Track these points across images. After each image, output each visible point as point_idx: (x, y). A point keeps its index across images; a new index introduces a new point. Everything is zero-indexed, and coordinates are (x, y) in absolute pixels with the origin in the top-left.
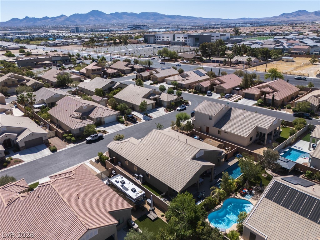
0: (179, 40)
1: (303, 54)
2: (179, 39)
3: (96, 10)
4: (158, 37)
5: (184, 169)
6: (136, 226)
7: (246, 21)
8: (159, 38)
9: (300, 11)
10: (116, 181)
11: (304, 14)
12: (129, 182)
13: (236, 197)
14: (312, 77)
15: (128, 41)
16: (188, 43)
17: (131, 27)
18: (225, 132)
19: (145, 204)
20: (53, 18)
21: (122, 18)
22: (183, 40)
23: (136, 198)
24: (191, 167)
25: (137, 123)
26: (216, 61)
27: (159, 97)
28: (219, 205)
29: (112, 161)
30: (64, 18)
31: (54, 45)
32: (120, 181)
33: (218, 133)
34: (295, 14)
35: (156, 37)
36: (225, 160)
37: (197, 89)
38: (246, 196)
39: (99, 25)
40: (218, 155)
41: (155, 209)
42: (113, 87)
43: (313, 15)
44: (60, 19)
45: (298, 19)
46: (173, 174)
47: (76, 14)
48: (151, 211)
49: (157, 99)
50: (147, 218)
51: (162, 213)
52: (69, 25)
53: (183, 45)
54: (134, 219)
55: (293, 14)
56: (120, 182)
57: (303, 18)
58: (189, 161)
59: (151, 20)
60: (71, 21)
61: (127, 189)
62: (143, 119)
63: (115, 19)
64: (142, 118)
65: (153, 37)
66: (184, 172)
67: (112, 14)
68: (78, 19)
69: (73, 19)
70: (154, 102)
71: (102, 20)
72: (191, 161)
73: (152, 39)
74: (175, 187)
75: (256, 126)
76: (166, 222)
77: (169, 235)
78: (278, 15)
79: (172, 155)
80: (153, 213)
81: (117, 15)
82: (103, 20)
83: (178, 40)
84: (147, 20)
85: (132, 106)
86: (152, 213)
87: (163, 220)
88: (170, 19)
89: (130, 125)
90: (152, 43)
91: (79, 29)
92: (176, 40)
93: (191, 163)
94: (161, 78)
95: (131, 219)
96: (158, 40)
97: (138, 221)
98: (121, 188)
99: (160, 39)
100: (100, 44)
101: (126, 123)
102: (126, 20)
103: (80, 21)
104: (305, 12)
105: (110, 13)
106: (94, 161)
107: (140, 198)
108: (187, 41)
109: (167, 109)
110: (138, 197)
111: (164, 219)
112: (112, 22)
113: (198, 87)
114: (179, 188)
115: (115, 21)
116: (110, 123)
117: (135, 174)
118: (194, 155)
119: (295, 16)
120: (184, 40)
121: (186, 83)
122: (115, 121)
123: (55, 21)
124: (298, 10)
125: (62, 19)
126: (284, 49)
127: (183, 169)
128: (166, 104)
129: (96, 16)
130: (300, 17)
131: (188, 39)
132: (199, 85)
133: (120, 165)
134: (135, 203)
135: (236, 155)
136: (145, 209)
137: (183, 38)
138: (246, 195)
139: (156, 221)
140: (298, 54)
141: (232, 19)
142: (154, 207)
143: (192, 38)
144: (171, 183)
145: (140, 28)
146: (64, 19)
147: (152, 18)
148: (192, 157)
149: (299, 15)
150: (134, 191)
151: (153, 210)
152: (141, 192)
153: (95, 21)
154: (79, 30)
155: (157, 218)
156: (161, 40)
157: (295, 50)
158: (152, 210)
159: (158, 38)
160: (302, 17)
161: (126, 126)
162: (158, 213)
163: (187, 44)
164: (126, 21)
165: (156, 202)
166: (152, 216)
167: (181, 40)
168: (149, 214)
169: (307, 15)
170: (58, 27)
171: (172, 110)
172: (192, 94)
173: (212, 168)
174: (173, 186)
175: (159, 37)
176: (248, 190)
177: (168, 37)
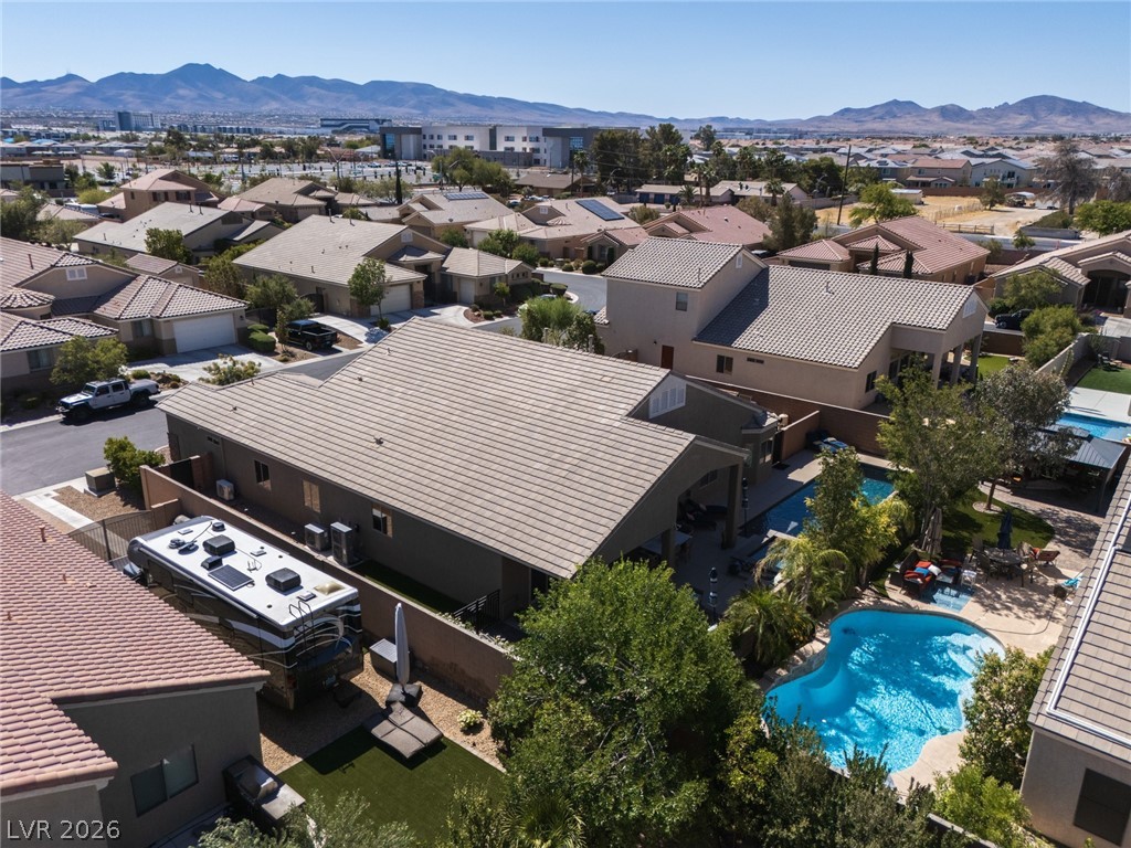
0: (512, 149)
1: (949, 185)
2: (509, 144)
3: (202, 63)
4: (432, 137)
5: (589, 466)
6: (287, 800)
7: (731, 126)
8: (436, 142)
9: (895, 102)
10: (176, 544)
11: (909, 113)
12: (263, 544)
13: (885, 601)
14: (1005, 235)
15: (319, 152)
16: (542, 156)
17: (333, 123)
18: (749, 360)
19: (360, 667)
20: (33, 86)
21: (300, 97)
22: (525, 149)
23: (295, 625)
24: (632, 449)
25: (340, 351)
26: (652, 196)
27: (443, 262)
28: (810, 641)
29: (181, 471)
30: (78, 87)
31: (16, 155)
32: (199, 543)
33: (715, 368)
34: (880, 112)
35: (427, 137)
36: (774, 459)
37: (596, 254)
38: (935, 597)
39: (213, 116)
40: (747, 428)
41: (420, 693)
42: (237, 239)
43: (936, 118)
44: (60, 91)
45: (891, 126)
46: (526, 493)
47: (122, 73)
48: (397, 707)
49: (433, 269)
50: (368, 748)
51: (469, 715)
52: (94, 113)
53: (525, 165)
54: (276, 758)
55: (875, 111)
56: (201, 548)
57: (904, 124)
58: (617, 424)
59: (407, 110)
60: (102, 100)
61: (240, 580)
62: (367, 341)
63: (274, 98)
64: (363, 338)
65: (416, 136)
66: (594, 476)
67: (262, 80)
68: (132, 92)
69: (112, 93)
70: (421, 276)
71: (225, 98)
72: (624, 426)
73: (410, 143)
74: (543, 555)
75: (892, 323)
76: (496, 764)
77: (531, 831)
78: (828, 113)
79: (520, 411)
80: (411, 715)
81: (280, 85)
82: (231, 100)
83: (506, 149)
84: (395, 109)
85: (315, 292)
86: (402, 715)
87: (475, 752)
88: (477, 108)
89: (302, 358)
90: (412, 157)
91: (133, 119)
92: (500, 148)
93: (628, 434)
94: (447, 225)
95: (255, 761)
96: (432, 147)
97: (310, 771)
98: (204, 574)
99: (440, 142)
100: (208, 154)
101: (284, 352)
102: (317, 104)
103: (139, 101)
104: (910, 107)
105: (255, 78)
106: (80, 485)
107: (327, 625)
108: (542, 151)
109: (475, 310)
110: (312, 616)
111: (484, 748)
112: (265, 109)
113: (602, 248)
114: (568, 555)
115: (273, 106)
116: (207, 350)
117: (310, 527)
118: (640, 398)
119: (882, 118)
120: (529, 146)
121: (550, 237)
122: (232, 345)
123: (39, 95)
124: (891, 99)
125: (70, 90)
126: (885, 169)
127: (582, 464)
128: (471, 291)
129: (200, 85)
130: (898, 120)
131: (542, 145)
132: (603, 239)
133: (226, 496)
134: (289, 656)
135: (817, 443)
136: (360, 694)
137: (524, 139)
138: (935, 591)
139: (429, 762)
140: (933, 186)
141: (686, 120)
142: (418, 683)
143: (559, 140)
144: (518, 535)
145: (367, 127)
146: (77, 90)
147: (412, 102)
148: (630, 408)
149: (895, 116)
150: (285, 584)
151: (412, 703)
152: (334, 589)
153: (199, 102)
154: (133, 126)
155: (438, 746)
156: (446, 147)
157: (920, 172)
158: (403, 698)
159: (432, 142)
160: (903, 120)
161: (285, 361)
162: (445, 713)
163: (542, 162)
164: (314, 107)
165: (429, 652)
166: (404, 733)
167: (519, 146)
168: (385, 722)
169: (917, 116)
170: (50, 117)
171: (499, 316)
172: (579, 274)
173: (734, 469)
174: (530, 549)
175: (436, 137)
176: (938, 564)
177: (468, 138)
